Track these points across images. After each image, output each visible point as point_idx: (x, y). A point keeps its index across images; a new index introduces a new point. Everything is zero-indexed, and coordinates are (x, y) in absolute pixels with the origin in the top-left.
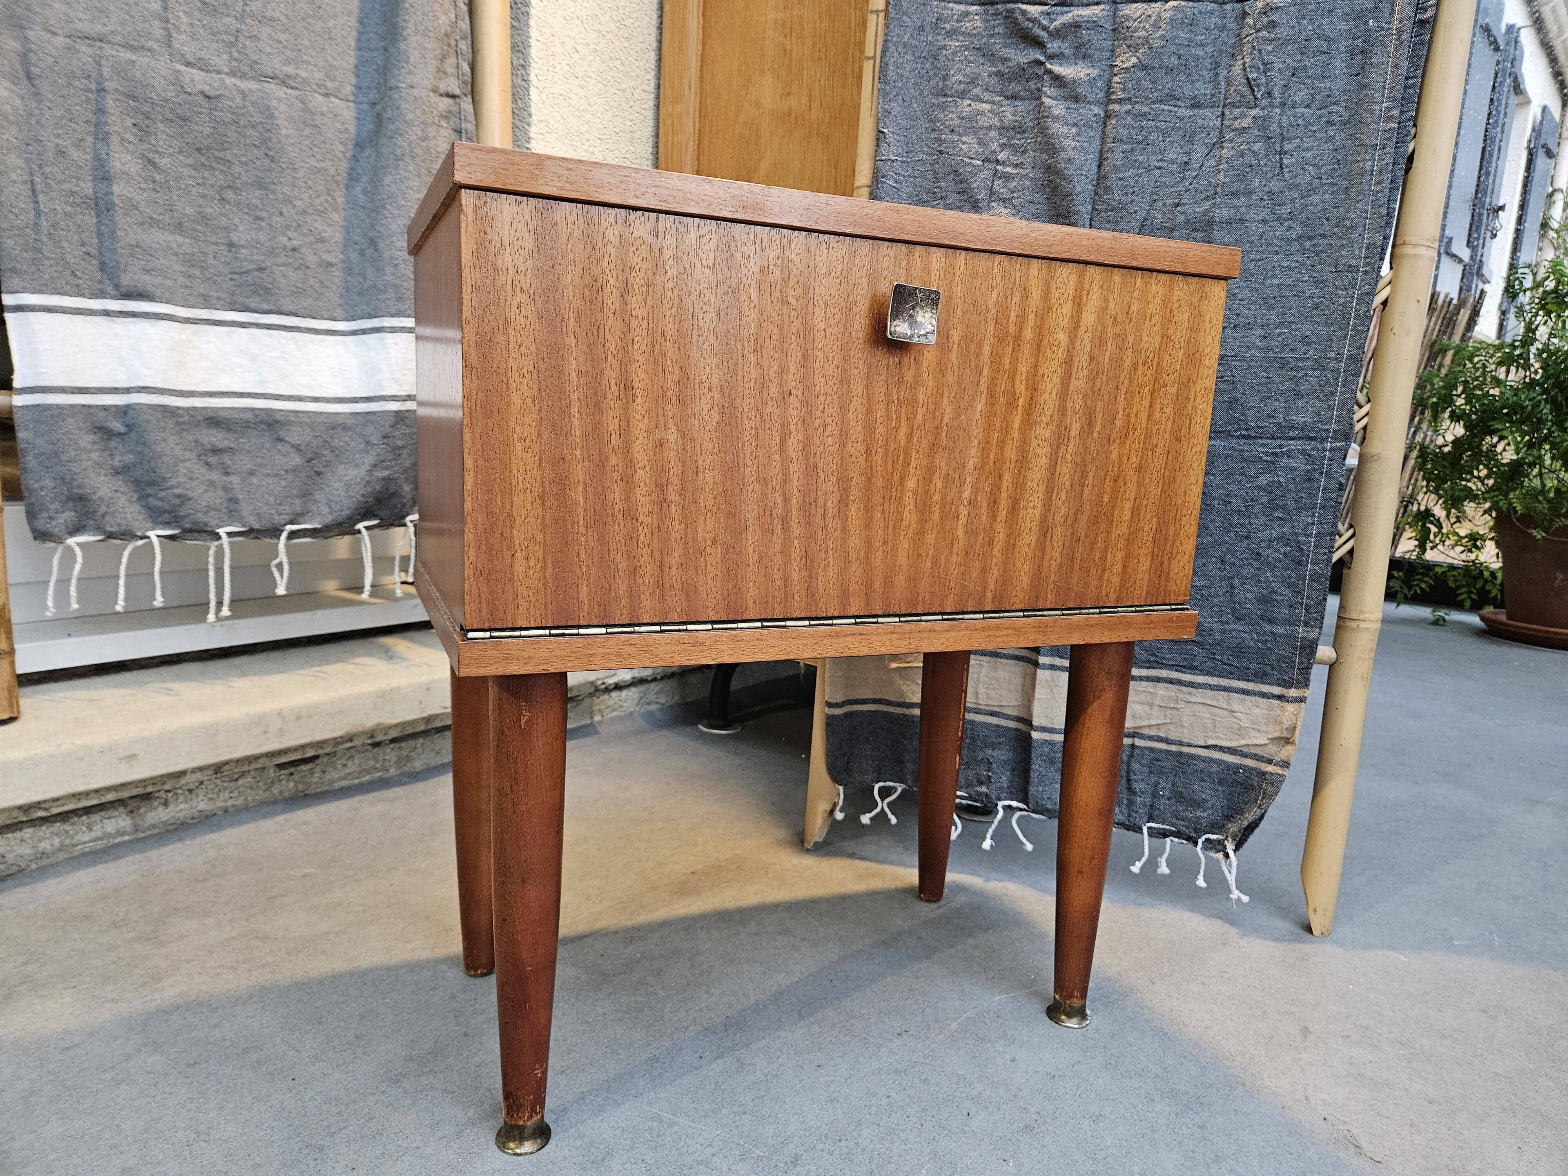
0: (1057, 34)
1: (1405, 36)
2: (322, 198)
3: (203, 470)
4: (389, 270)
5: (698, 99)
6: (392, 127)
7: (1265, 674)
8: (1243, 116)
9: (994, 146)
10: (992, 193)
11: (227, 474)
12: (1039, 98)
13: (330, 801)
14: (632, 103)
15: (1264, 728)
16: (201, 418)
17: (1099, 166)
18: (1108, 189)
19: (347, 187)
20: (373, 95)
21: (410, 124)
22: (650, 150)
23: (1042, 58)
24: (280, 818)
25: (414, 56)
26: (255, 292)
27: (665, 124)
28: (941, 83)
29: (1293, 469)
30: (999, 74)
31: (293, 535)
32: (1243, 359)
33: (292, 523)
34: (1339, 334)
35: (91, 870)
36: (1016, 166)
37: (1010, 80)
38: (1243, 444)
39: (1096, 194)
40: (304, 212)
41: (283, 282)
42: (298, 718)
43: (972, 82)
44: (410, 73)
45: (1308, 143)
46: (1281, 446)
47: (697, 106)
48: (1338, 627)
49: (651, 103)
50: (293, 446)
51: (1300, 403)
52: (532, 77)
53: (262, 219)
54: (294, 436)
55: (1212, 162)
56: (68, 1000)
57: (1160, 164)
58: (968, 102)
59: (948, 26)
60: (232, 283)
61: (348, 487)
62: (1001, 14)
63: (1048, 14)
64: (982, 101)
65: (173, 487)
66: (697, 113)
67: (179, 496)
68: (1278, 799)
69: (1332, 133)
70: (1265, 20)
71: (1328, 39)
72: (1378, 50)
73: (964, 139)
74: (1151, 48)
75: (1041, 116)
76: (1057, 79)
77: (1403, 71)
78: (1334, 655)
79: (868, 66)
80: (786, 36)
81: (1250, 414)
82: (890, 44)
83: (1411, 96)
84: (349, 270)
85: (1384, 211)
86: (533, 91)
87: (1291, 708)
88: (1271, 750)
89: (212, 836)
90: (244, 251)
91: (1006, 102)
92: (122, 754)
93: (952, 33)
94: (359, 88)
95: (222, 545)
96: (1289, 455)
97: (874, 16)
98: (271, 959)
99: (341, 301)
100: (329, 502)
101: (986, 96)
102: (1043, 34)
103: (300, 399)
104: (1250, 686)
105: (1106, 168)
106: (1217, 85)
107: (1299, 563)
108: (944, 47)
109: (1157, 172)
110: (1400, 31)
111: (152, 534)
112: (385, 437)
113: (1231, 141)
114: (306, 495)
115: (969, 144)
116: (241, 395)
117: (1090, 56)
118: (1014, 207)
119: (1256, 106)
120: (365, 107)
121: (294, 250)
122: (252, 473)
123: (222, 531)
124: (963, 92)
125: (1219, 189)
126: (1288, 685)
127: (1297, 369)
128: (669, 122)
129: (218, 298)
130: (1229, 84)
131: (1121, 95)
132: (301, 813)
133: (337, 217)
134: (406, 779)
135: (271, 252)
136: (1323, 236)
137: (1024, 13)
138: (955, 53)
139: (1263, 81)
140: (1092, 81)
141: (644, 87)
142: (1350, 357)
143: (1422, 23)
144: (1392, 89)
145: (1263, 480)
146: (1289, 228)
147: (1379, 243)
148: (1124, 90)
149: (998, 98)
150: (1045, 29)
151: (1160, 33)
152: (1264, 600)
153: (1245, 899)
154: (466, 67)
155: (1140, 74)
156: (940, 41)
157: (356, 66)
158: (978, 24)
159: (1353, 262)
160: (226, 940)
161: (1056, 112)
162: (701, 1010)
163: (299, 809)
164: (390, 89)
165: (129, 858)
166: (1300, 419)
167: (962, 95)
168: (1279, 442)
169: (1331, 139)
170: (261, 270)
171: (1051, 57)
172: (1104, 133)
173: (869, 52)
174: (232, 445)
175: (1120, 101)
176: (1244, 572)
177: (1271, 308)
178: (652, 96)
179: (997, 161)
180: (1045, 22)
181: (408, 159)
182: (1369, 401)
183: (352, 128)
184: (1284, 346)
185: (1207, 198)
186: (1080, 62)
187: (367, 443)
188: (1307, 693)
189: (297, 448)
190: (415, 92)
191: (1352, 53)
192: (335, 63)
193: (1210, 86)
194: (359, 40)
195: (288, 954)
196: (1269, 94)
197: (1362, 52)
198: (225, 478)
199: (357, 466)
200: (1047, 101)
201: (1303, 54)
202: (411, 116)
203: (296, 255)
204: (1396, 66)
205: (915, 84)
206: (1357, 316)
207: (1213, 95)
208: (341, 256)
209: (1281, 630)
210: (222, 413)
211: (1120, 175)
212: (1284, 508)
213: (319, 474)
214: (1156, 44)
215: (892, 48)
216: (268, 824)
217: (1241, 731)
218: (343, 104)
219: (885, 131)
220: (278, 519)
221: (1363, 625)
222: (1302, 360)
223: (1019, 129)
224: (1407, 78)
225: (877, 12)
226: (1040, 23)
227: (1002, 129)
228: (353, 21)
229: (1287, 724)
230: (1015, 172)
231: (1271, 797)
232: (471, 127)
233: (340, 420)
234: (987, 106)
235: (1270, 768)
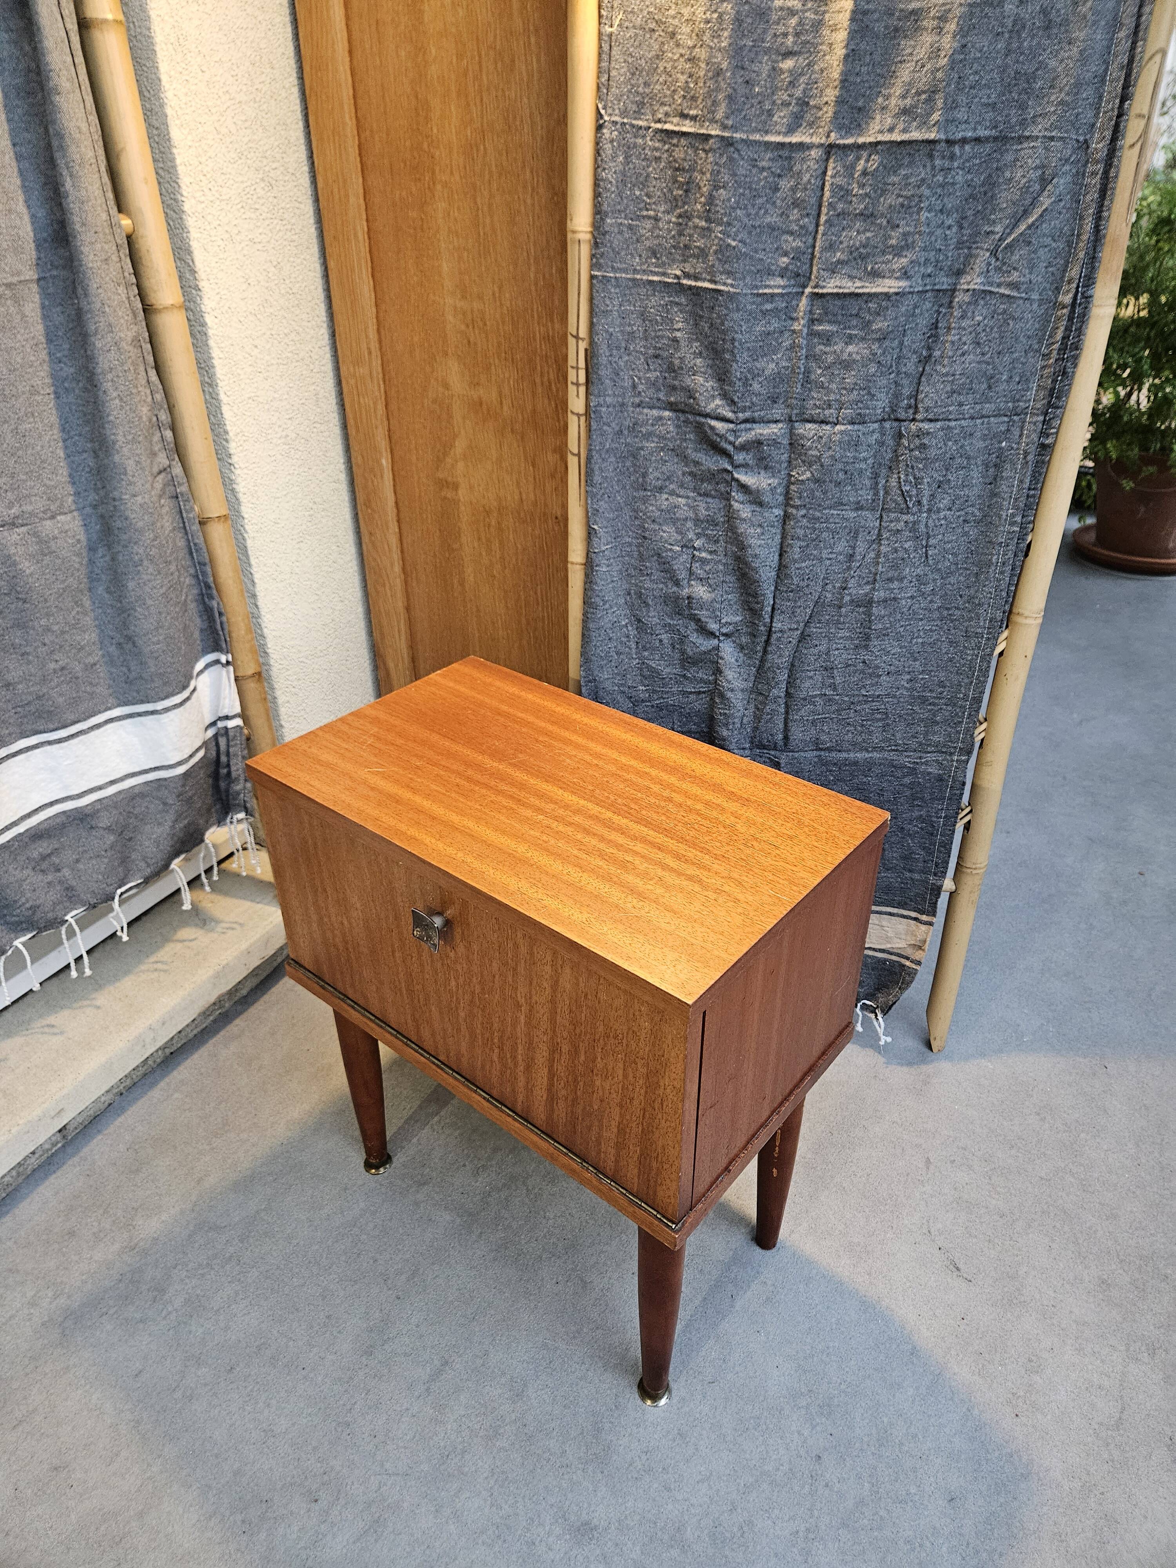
0: (743, 448)
1: (1030, 457)
2: (74, 613)
3: (40, 877)
4: (151, 663)
5: (379, 362)
6: (125, 537)
7: (906, 904)
8: (898, 520)
9: (691, 535)
10: (691, 573)
11: (59, 870)
12: (728, 500)
13: (192, 1054)
14: (312, 367)
15: (903, 937)
16: (27, 840)
17: (781, 555)
18: (787, 576)
19: (90, 590)
20: (93, 497)
21: (141, 531)
22: (334, 402)
23: (730, 468)
24: (162, 1084)
25: (130, 465)
26: (40, 717)
27: (348, 383)
28: (641, 480)
29: (929, 773)
30: (691, 474)
31: (122, 894)
32: (894, 696)
33: (120, 887)
34: (966, 681)
35: (47, 1183)
36: (711, 553)
37: (702, 481)
38: (892, 756)
39: (778, 577)
40: (63, 632)
41: (61, 700)
42: (163, 1024)
43: (668, 478)
44: (130, 483)
45: (949, 537)
46: (920, 758)
47: (380, 369)
48: (957, 868)
49: (328, 356)
50: (105, 829)
51: (936, 728)
52: (222, 396)
53: (28, 654)
54: (104, 821)
55: (872, 554)
56: (109, 1327)
57: (830, 556)
58: (666, 496)
59: (644, 430)
60: (17, 716)
61: (157, 843)
62: (691, 423)
63: (734, 431)
64: (679, 496)
65: (24, 904)
66: (381, 376)
67: (31, 908)
68: (913, 985)
69: (966, 529)
70: (917, 442)
71: (968, 458)
72: (1008, 466)
73: (664, 528)
74: (822, 466)
75: (731, 517)
76: (744, 488)
77: (1026, 486)
78: (954, 888)
79: (573, 462)
80: (468, 326)
81: (898, 736)
82: (594, 453)
83: (1032, 504)
84: (112, 662)
85: (1004, 594)
86: (225, 409)
87: (923, 928)
88: (909, 952)
89: (121, 1119)
90: (20, 686)
91: (699, 498)
92: (53, 1113)
93: (648, 436)
94: (77, 494)
95: (71, 925)
96: (926, 763)
97: (575, 418)
98: (231, 1250)
99: (111, 691)
100: (144, 859)
101: (682, 492)
102: (730, 448)
103: (100, 788)
104: (895, 911)
105: (786, 560)
106: (876, 494)
107: (932, 834)
108: (642, 448)
109: (828, 562)
110: (1026, 453)
111: (18, 943)
112: (178, 796)
113: (888, 539)
114: (124, 860)
115: (668, 533)
116: (51, 804)
117: (771, 468)
118: (710, 586)
119: (908, 513)
120: (88, 510)
121: (63, 669)
122: (78, 861)
123: (68, 917)
124: (661, 488)
125: (878, 577)
126: (922, 912)
127: (934, 704)
128: (352, 382)
129: (10, 734)
130: (887, 493)
131: (798, 502)
132: (175, 1073)
133: (88, 620)
134: (239, 1008)
135: (44, 679)
136: (958, 608)
137: (712, 428)
138: (651, 454)
139: (914, 492)
140: (773, 490)
141: (319, 344)
142: (974, 698)
143: (1043, 446)
144: (1016, 499)
145: (907, 780)
146: (931, 602)
147: (999, 619)
148: (800, 498)
149: (692, 494)
150: (730, 443)
151: (831, 453)
152: (905, 858)
153: (889, 1039)
154: (168, 434)
155: (812, 485)
156: (637, 442)
157: (70, 475)
158: (671, 429)
159: (980, 630)
160: (190, 1236)
161: (744, 515)
162: (545, 1236)
163: (173, 1069)
164: (114, 500)
165: (70, 1162)
166: (936, 738)
167: (661, 489)
168: (920, 754)
169: (966, 534)
170: (39, 698)
171: (736, 467)
172: (783, 528)
173: (573, 446)
174: (56, 846)
175: (797, 507)
176: (893, 839)
177: (915, 660)
178: (328, 349)
179: (695, 548)
180: (732, 439)
181: (145, 563)
182: (986, 720)
183: (82, 537)
184: (924, 687)
185: (868, 583)
186: (762, 472)
187: (165, 804)
188: (934, 920)
189: (108, 829)
190: (139, 499)
191: (987, 466)
192: (52, 483)
193: (871, 493)
194: (66, 447)
195: (242, 1241)
196: (919, 503)
197: (995, 466)
198: (58, 874)
199: (159, 824)
200: (736, 505)
201: (947, 470)
202: (140, 524)
203: (66, 672)
204: (1021, 481)
205: (619, 480)
206: (980, 670)
207: (874, 500)
208: (100, 653)
209: (916, 876)
210: (41, 827)
211: (797, 565)
212: (922, 799)
213: (130, 839)
214: (826, 461)
215: (596, 456)
216: (156, 1094)
217: (888, 939)
218: (69, 517)
219: (595, 527)
220: (109, 889)
221: (974, 872)
222: (940, 698)
223: (712, 522)
224: (1029, 489)
225: (578, 415)
226: (726, 439)
227: (697, 521)
228: (56, 433)
229: (919, 937)
230: (709, 557)
231: (909, 984)
232: (184, 488)
233: (136, 791)
234: (682, 501)
235: (908, 963)
